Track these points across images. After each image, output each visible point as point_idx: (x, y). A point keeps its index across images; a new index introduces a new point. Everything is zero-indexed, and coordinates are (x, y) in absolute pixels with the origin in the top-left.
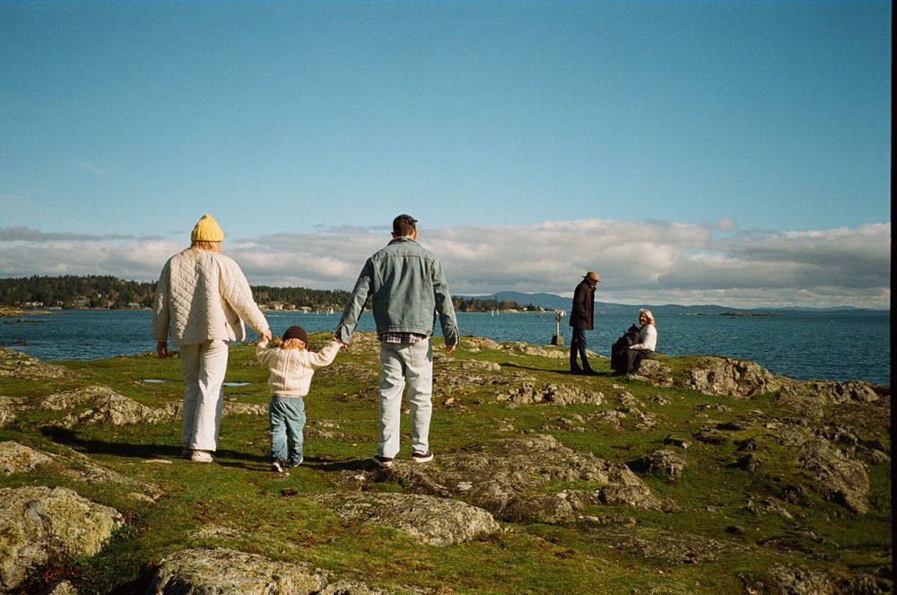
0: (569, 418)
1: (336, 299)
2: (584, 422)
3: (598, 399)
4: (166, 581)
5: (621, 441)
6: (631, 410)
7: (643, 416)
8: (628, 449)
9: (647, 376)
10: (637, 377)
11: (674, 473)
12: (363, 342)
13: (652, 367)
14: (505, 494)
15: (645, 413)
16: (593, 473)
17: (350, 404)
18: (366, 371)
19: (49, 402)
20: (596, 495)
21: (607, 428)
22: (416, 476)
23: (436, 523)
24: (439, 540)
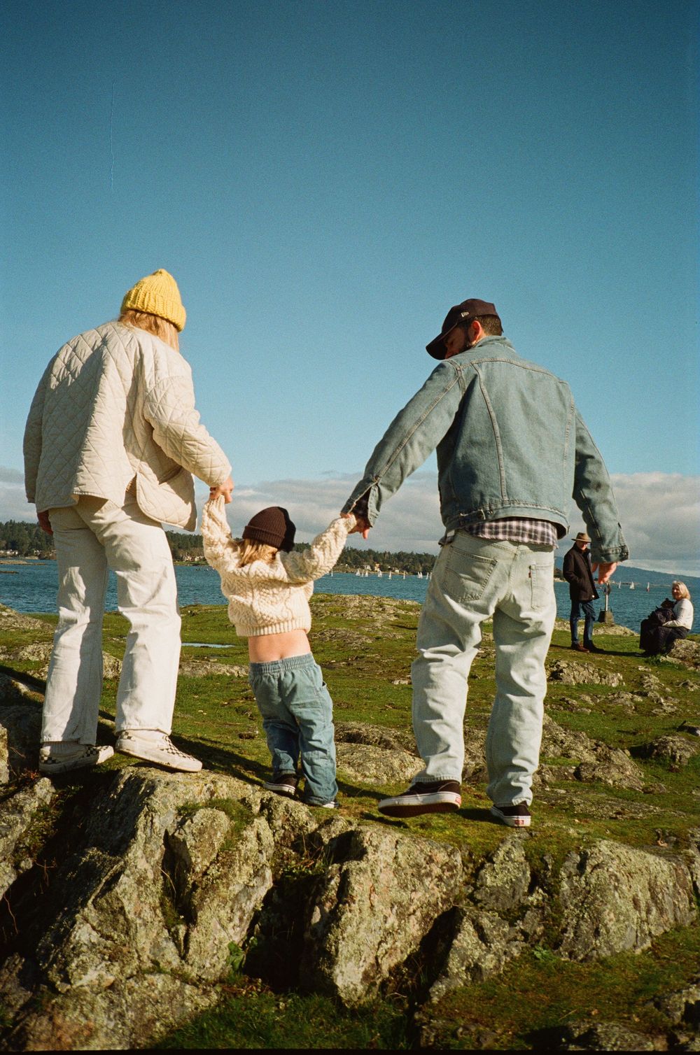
0: (575, 699)
1: (346, 558)
2: (592, 704)
3: (615, 680)
4: (127, 777)
5: (631, 726)
6: (650, 694)
7: (662, 701)
8: (634, 734)
9: (682, 659)
10: (668, 659)
11: (680, 761)
12: (361, 607)
13: (687, 648)
14: (474, 763)
15: (666, 698)
16: (576, 750)
17: (337, 671)
18: (359, 638)
19: (26, 653)
20: (572, 771)
21: (618, 712)
22: (385, 741)
23: (372, 765)
24: (373, 780)
